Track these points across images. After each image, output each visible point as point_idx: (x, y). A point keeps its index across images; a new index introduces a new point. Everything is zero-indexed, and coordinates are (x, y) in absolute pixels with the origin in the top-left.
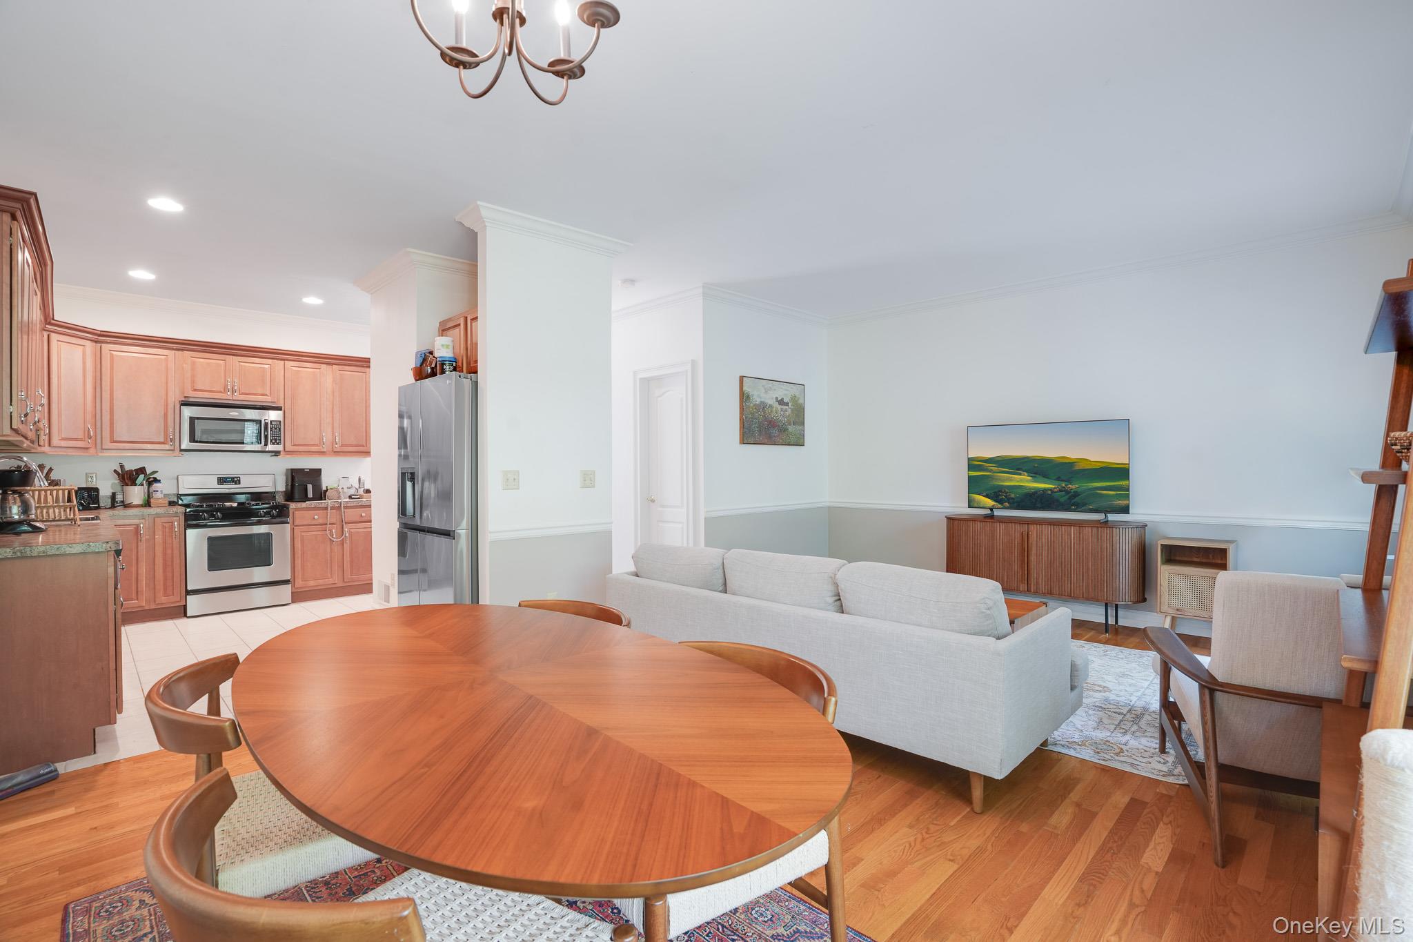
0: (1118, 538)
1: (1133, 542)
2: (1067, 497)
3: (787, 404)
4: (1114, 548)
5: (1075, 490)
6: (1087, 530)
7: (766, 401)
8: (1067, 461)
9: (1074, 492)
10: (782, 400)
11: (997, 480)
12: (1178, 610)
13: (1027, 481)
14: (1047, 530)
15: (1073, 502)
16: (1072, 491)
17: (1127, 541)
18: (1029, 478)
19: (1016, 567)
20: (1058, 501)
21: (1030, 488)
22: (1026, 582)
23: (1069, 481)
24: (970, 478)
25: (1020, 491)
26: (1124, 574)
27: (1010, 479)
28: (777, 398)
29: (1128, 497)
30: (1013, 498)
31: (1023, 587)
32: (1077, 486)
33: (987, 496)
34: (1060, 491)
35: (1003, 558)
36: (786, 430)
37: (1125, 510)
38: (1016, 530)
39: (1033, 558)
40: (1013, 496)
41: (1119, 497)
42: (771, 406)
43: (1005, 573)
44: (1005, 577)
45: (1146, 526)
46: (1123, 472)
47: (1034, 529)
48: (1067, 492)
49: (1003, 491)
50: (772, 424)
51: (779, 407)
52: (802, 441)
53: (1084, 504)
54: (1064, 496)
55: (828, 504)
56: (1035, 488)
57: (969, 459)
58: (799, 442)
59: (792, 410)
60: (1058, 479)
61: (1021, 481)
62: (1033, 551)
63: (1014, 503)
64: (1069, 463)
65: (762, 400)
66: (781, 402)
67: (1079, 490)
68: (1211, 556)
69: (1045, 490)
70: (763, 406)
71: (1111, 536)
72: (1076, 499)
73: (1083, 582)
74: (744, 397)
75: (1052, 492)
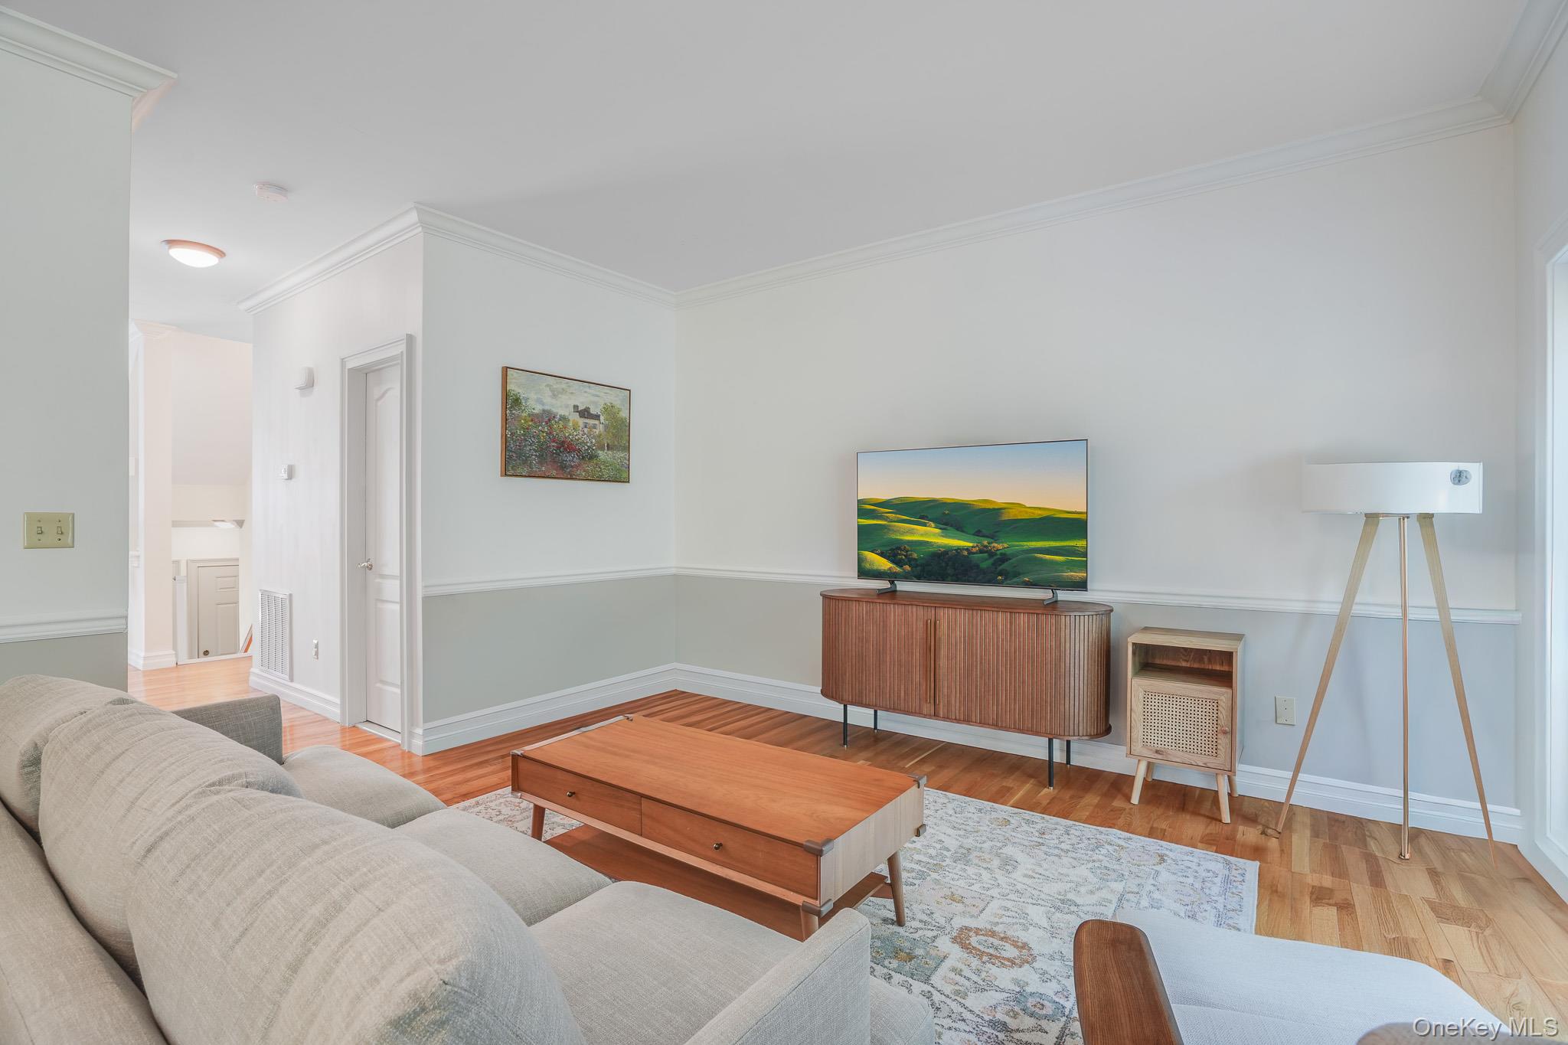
0: (1068, 631)
1: (1090, 640)
2: (991, 561)
3: (597, 417)
4: (1062, 649)
5: (1003, 551)
6: (1022, 619)
7: (554, 410)
8: (991, 507)
9: (1001, 554)
10: (587, 410)
11: (895, 532)
12: (1157, 752)
13: (935, 535)
14: (962, 616)
15: (999, 570)
16: (998, 552)
17: (1082, 638)
18: (938, 531)
19: (917, 677)
20: (977, 566)
21: (939, 546)
22: (932, 701)
23: (993, 537)
24: (860, 528)
25: (924, 549)
26: (1077, 691)
27: (911, 532)
28: (576, 407)
29: (1084, 566)
30: (915, 559)
31: (928, 708)
32: (1006, 545)
33: (882, 555)
34: (981, 552)
35: (900, 661)
36: (592, 457)
37: (1082, 585)
38: (918, 616)
39: (943, 662)
40: (915, 556)
41: (1071, 565)
42: (563, 418)
43: (903, 687)
44: (903, 693)
45: (1112, 611)
46: (1077, 526)
47: (945, 615)
48: (991, 554)
49: (903, 547)
50: (566, 446)
51: (581, 422)
52: (625, 475)
53: (1017, 574)
54: (987, 560)
55: (673, 571)
56: (945, 546)
57: (860, 502)
58: (620, 475)
59: (606, 427)
60: (978, 533)
61: (926, 534)
62: (943, 652)
63: (917, 566)
64: (994, 509)
65: (547, 408)
66: (585, 413)
67: (1008, 552)
68: (1206, 660)
69: (959, 550)
70: (548, 417)
71: (1058, 629)
72: (1004, 566)
73: (1015, 703)
74: (510, 402)
75: (969, 553)
